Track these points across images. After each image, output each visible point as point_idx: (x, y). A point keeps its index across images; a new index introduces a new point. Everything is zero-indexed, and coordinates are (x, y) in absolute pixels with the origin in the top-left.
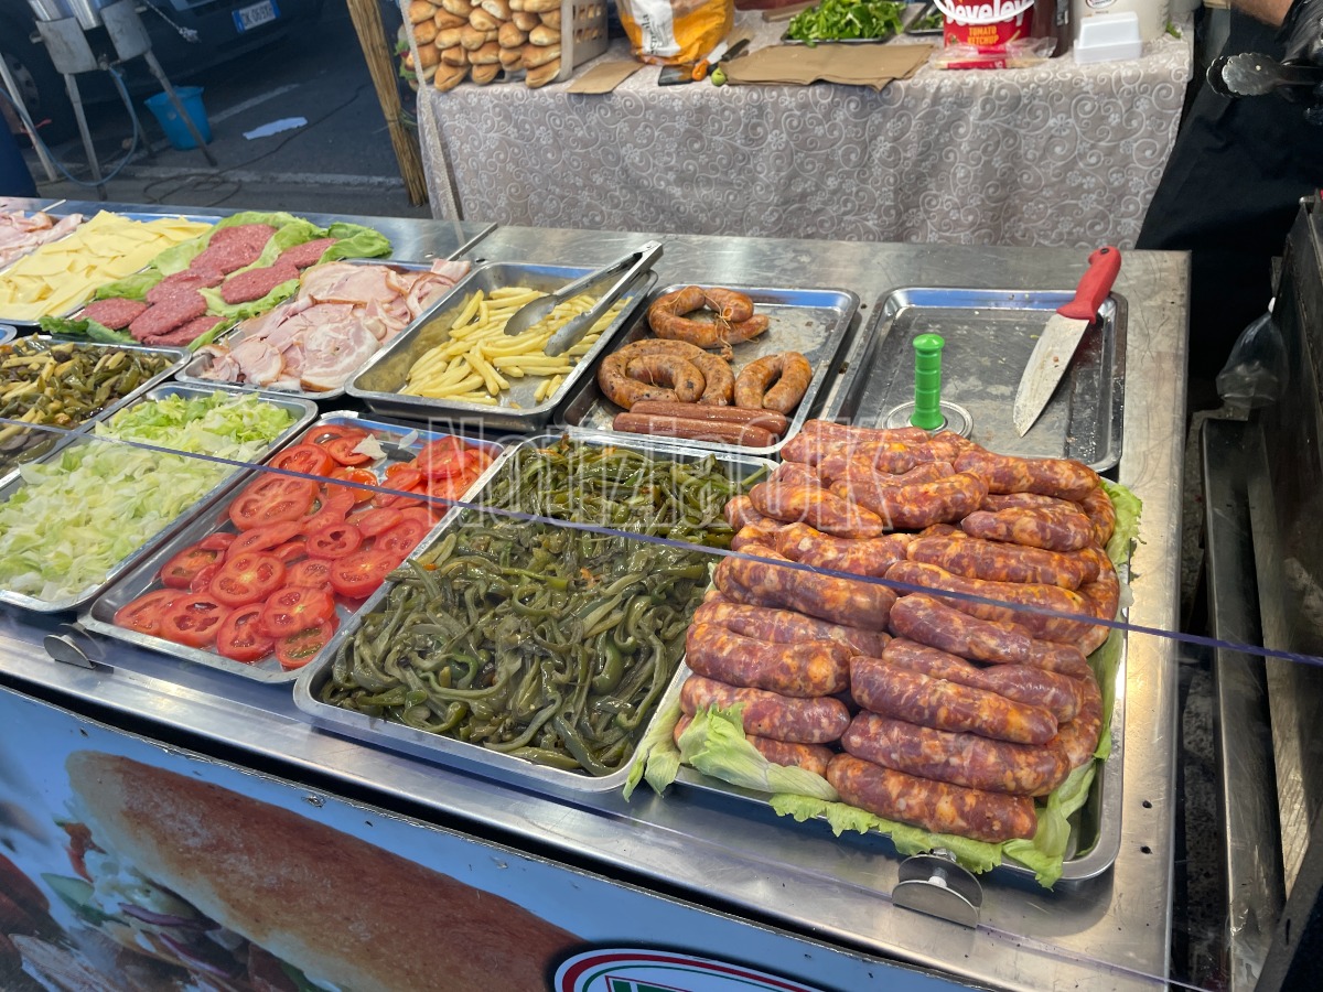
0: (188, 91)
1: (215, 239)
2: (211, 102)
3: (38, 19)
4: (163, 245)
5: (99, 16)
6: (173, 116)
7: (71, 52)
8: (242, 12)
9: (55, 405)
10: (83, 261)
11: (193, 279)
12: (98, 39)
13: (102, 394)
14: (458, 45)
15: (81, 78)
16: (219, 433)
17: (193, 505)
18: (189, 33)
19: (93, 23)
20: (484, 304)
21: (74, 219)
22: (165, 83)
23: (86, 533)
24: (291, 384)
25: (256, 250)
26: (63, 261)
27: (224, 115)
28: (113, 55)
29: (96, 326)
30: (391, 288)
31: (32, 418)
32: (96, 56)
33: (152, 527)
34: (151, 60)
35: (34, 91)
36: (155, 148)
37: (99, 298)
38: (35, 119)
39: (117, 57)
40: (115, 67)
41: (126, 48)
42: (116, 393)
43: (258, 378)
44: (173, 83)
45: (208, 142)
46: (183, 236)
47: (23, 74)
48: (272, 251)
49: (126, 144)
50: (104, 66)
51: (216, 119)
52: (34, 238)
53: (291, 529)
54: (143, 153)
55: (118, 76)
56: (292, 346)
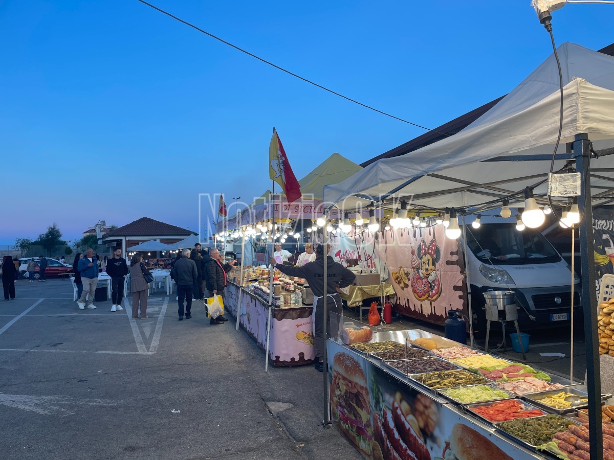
0: (525, 335)
1: (510, 366)
2: (532, 340)
3: (486, 303)
4: (499, 364)
5: (504, 307)
6: (517, 341)
7: (492, 314)
8: (554, 315)
9: (468, 380)
10: (481, 361)
11: (502, 371)
12: (502, 313)
13: (476, 382)
14: (606, 343)
15: (492, 322)
16: (495, 394)
17: (487, 400)
18: (532, 318)
19: (502, 309)
20: (564, 395)
21: (481, 354)
22: (518, 330)
23: (468, 397)
24: (513, 392)
25: (518, 371)
26: (477, 360)
27: (536, 346)
28: (504, 318)
29: (479, 372)
30: (544, 385)
31: (463, 380)
32: (499, 317)
33: (479, 400)
34: (516, 323)
35: (476, 322)
36: (507, 349)
37: (481, 368)
38: (474, 330)
39: (506, 319)
40: (504, 322)
41: (509, 318)
42: (479, 383)
43: (506, 389)
44: (520, 331)
45: (526, 353)
46: (503, 364)
47: (475, 316)
48: (522, 372)
49: (498, 345)
50: (500, 321)
51: (532, 346)
52: (471, 355)
53: (502, 410)
54: (502, 350)
55: (504, 324)
56: (516, 387)
